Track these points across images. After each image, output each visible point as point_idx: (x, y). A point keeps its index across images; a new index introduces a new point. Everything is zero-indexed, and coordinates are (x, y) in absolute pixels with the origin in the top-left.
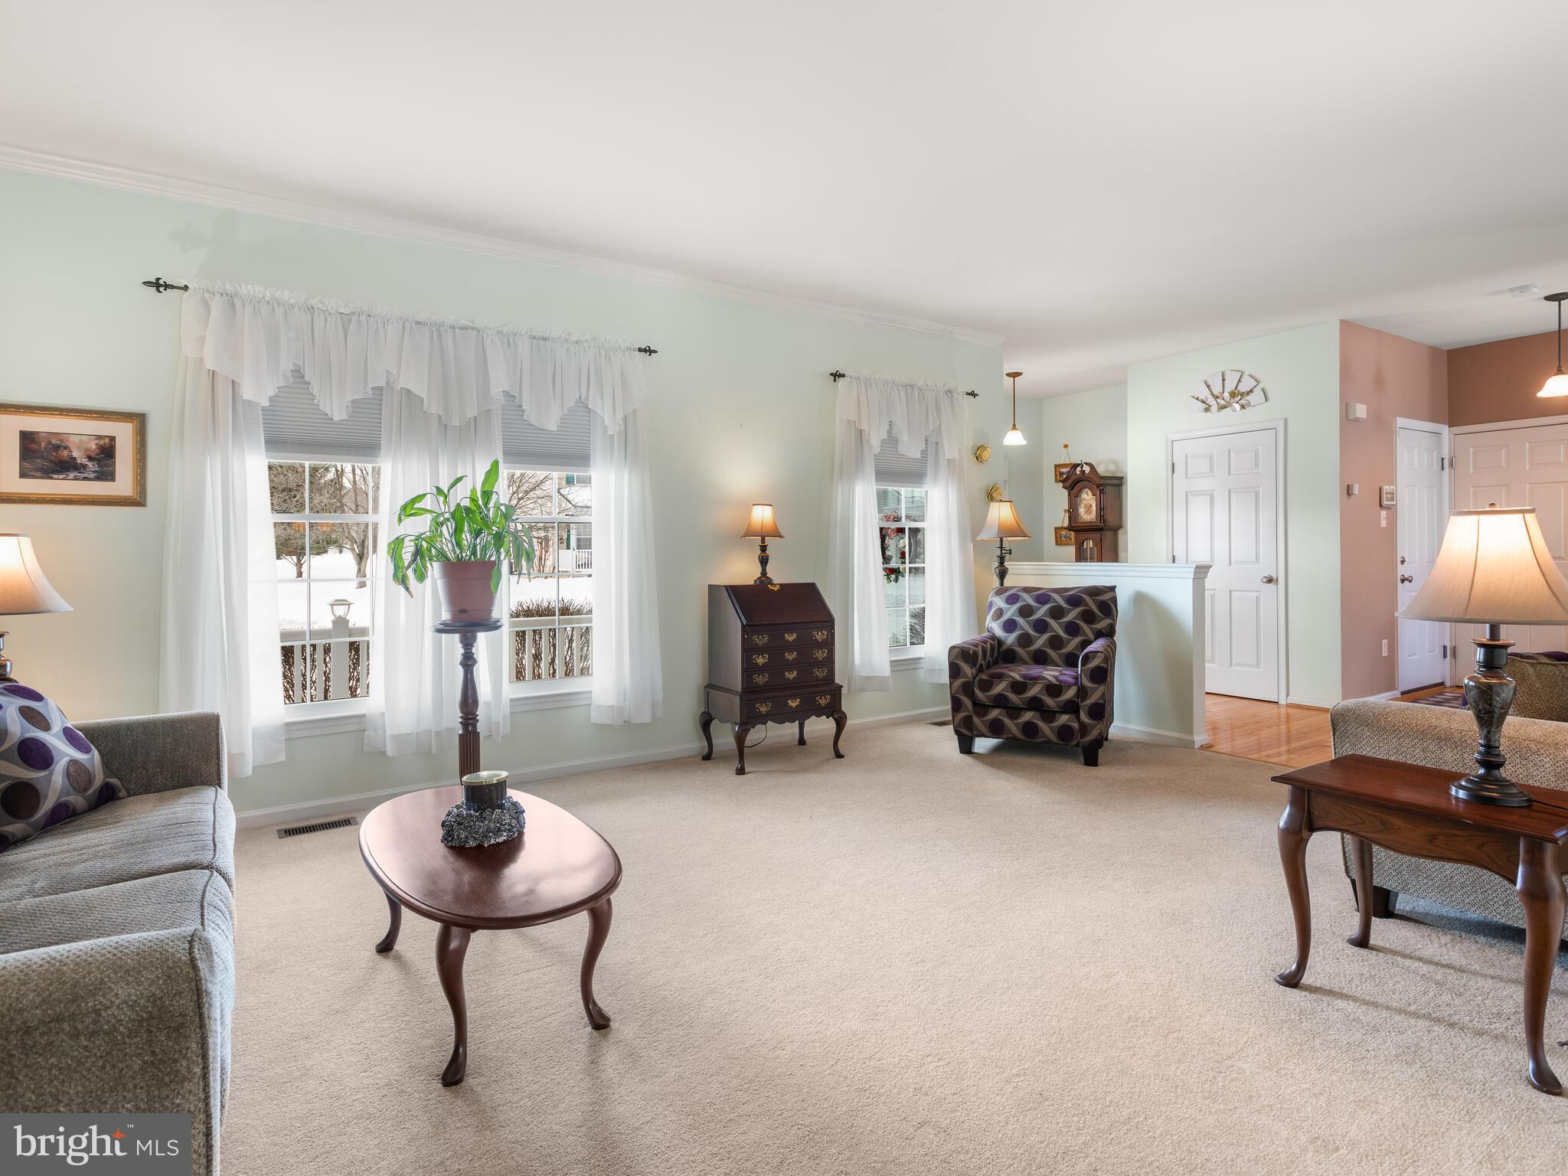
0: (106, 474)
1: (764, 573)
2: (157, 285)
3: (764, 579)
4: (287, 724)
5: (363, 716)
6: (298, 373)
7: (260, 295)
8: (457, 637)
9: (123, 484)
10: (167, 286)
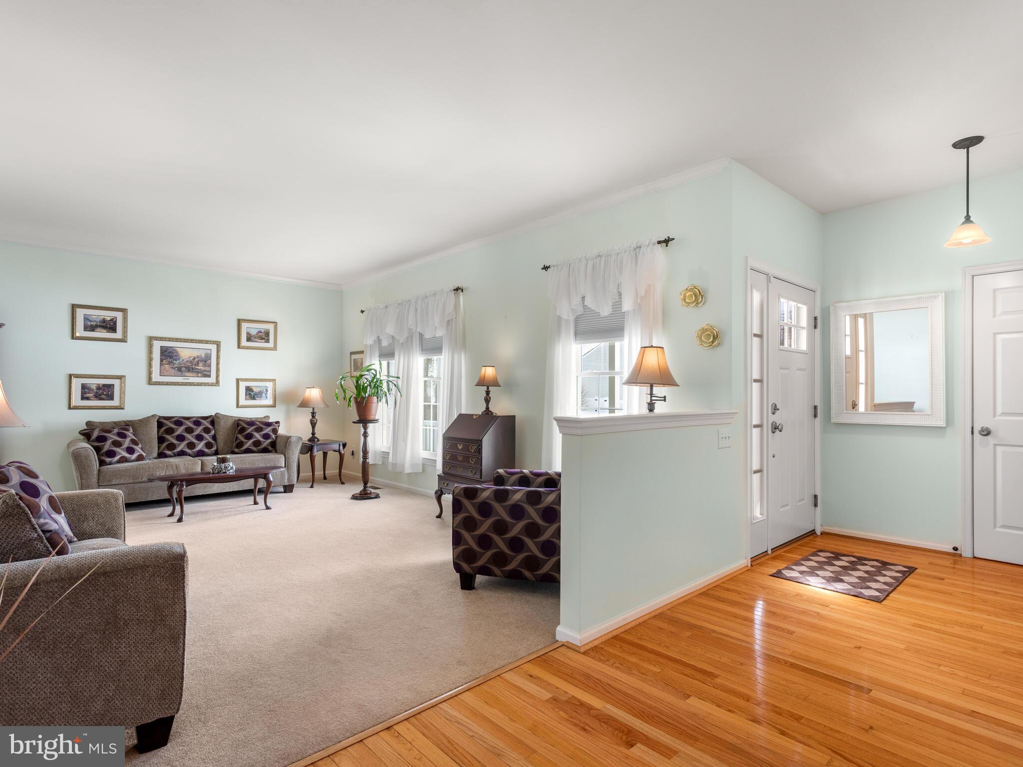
1: (487, 408)
3: (487, 411)
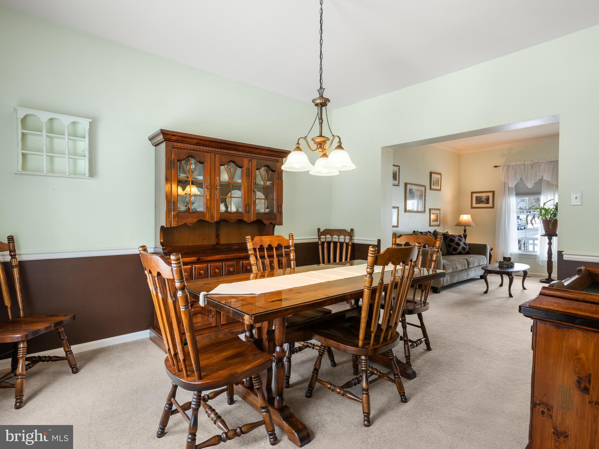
0: (488, 202)
2: (496, 167)
4: (519, 254)
5: (536, 255)
6: (521, 179)
7: (514, 164)
8: (547, 237)
9: (490, 205)
10: (497, 167)
